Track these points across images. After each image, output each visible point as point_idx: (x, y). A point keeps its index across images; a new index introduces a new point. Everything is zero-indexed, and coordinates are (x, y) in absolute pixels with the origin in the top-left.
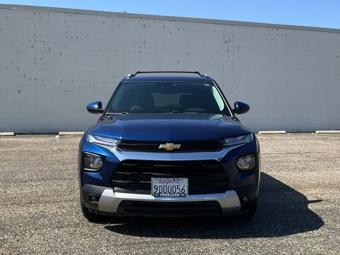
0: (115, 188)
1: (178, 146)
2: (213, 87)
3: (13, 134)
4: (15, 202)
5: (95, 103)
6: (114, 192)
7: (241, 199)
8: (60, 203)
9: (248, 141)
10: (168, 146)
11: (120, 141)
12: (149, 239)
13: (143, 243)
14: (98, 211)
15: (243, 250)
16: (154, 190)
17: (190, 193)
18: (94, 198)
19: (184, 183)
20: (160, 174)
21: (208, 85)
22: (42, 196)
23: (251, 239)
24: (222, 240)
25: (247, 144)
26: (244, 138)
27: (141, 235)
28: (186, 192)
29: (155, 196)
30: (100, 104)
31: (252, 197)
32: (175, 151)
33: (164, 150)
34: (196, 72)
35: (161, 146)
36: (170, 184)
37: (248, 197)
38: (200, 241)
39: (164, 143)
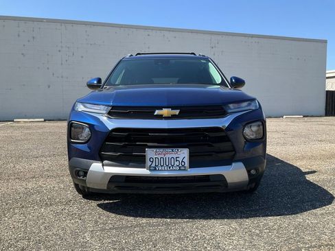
0: (105, 162)
1: (177, 112)
2: (210, 63)
3: (43, 120)
4: (19, 177)
5: (94, 79)
6: (103, 165)
7: (249, 172)
8: (61, 178)
9: (253, 108)
10: (165, 112)
11: (110, 108)
12: (144, 220)
13: (137, 226)
14: (88, 188)
15: (257, 235)
16: (148, 163)
17: (191, 166)
18: (81, 173)
19: (184, 154)
20: (156, 144)
21: (205, 61)
22: (48, 170)
23: (262, 219)
24: (229, 221)
25: (254, 110)
26: (249, 105)
27: (136, 216)
28: (187, 165)
29: (150, 170)
30: (99, 80)
31: (260, 170)
32: (173, 117)
33: (160, 117)
34: (192, 54)
35: (157, 112)
36: (167, 156)
37: (257, 170)
38: (204, 222)
39: (161, 108)
